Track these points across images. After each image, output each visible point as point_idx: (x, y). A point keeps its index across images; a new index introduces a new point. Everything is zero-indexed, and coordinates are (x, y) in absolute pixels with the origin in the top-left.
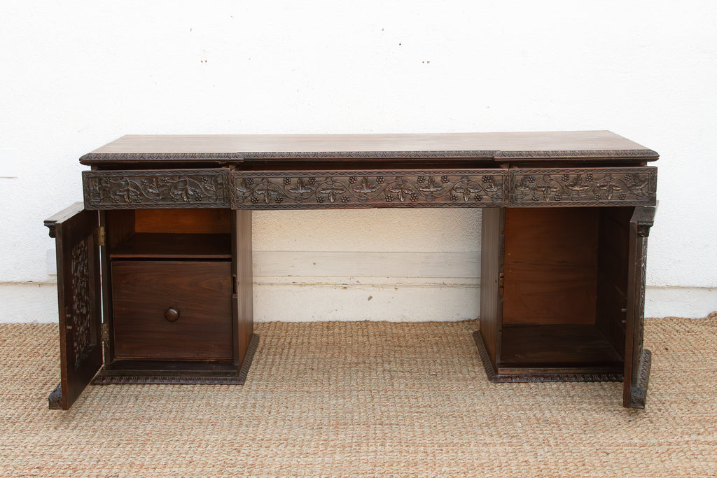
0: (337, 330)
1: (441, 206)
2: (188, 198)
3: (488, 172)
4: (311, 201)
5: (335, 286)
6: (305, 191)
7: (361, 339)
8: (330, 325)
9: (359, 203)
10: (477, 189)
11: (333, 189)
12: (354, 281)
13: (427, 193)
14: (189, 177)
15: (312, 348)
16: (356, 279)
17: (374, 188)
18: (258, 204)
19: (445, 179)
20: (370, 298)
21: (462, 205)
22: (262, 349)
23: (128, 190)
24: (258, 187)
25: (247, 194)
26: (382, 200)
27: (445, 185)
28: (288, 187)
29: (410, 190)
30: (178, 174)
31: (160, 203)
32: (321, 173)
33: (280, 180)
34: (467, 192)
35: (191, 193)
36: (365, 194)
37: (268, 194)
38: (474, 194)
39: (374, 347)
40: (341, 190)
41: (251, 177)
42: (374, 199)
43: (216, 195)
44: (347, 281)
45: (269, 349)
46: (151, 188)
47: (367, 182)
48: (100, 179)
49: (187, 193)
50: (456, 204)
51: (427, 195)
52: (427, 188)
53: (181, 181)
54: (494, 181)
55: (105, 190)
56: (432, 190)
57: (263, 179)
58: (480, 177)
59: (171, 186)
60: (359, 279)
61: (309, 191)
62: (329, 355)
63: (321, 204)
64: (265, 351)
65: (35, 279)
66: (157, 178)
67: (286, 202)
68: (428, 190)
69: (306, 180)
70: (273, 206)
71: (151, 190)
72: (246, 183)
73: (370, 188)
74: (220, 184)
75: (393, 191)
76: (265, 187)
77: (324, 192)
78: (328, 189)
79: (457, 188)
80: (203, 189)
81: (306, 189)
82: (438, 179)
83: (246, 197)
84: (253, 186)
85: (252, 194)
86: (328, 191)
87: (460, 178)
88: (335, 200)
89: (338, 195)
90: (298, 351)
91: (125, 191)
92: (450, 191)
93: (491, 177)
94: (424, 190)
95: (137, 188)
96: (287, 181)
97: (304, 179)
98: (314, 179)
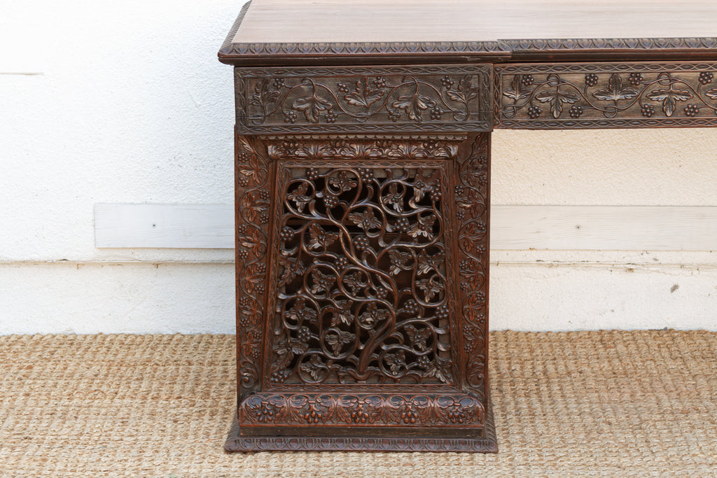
0: (621, 348)
2: (417, 114)
4: (633, 113)
5: (613, 267)
6: (623, 97)
7: (672, 365)
8: (605, 338)
11: (671, 93)
12: (648, 258)
14: (421, 77)
15: (591, 383)
16: (653, 255)
18: (540, 120)
20: (675, 288)
22: (500, 384)
23: (313, 101)
24: (541, 90)
25: (521, 102)
28: (591, 90)
30: (401, 73)
31: (368, 122)
32: (652, 67)
33: (578, 78)
35: (423, 105)
37: (557, 102)
39: (702, 381)
40: (685, 94)
41: (529, 72)
43: (467, 110)
44: (636, 259)
45: (513, 383)
46: (353, 96)
48: (266, 82)
49: (416, 106)
53: (407, 85)
55: (273, 100)
57: (550, 75)
59: (389, 93)
60: (660, 256)
61: (629, 96)
62: (626, 397)
63: (648, 118)
64: (506, 387)
65: (72, 256)
66: (364, 79)
67: (590, 115)
69: (624, 76)
70: (565, 123)
71: (353, 101)
72: (520, 84)
74: (474, 90)
76: (553, 90)
77: (655, 98)
78: (662, 93)
80: (444, 99)
81: (623, 93)
83: (520, 108)
84: (531, 89)
85: (530, 102)
86: (663, 97)
88: (673, 111)
89: (680, 104)
90: (568, 389)
91: (307, 102)
95: (328, 96)
96: (591, 80)
97: (621, 75)
98: (637, 75)
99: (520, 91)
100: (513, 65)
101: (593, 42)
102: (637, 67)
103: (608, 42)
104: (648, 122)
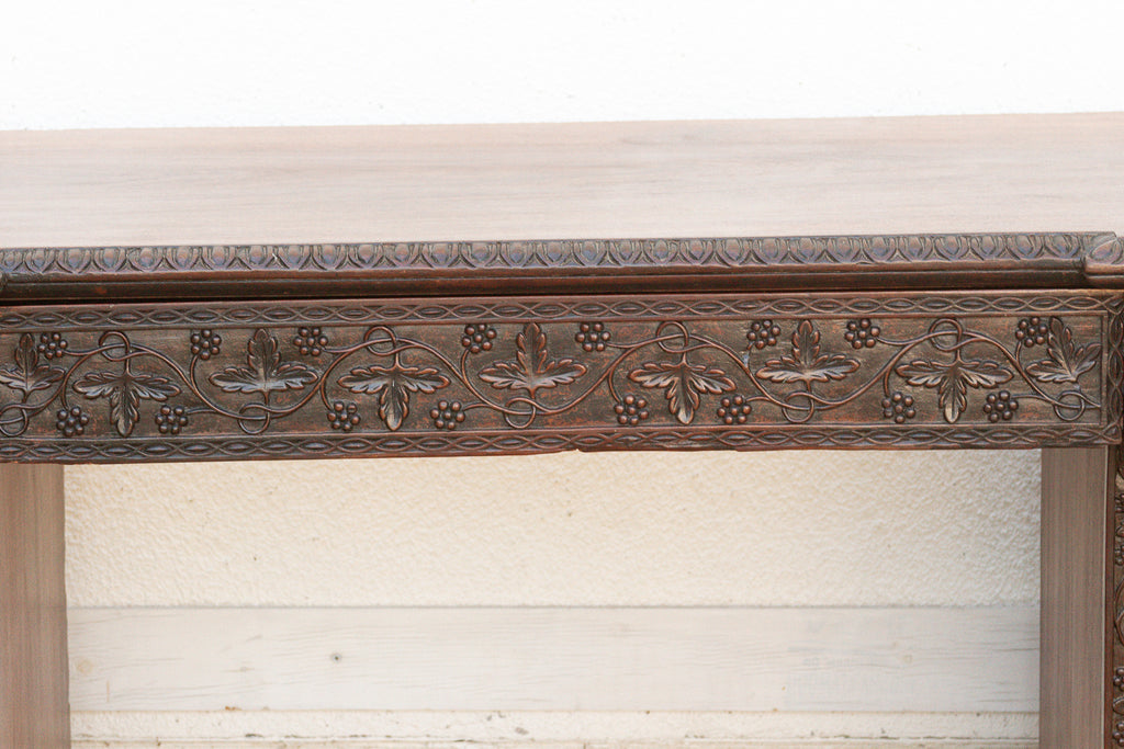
1: (844, 440)
3: (1041, 302)
4: (307, 422)
6: (281, 384)
9: (502, 431)
10: (995, 371)
11: (396, 374)
13: (787, 390)
17: (565, 369)
18: (86, 439)
19: (861, 331)
21: (933, 439)
24: (86, 370)
25: (39, 399)
26: (599, 417)
27: (859, 358)
28: (210, 369)
29: (720, 379)
32: (348, 312)
33: (177, 339)
34: (953, 384)
36: (529, 393)
37: (127, 400)
38: (983, 393)
40: (430, 377)
41: (55, 327)
42: (569, 416)
47: (535, 344)
50: (908, 435)
51: (788, 399)
52: (786, 367)
54: (1065, 339)
56: (808, 375)
57: (106, 334)
58: (1008, 321)
61: (297, 382)
67: (207, 428)
68: (791, 375)
69: (281, 335)
70: (146, 447)
72: (34, 354)
73: (550, 372)
75: (648, 380)
76: (114, 370)
77: (358, 386)
78: (375, 375)
79: (913, 367)
81: (282, 375)
82: (834, 328)
83: (35, 412)
84: (63, 367)
85: (60, 396)
86: (376, 385)
87: (922, 325)
88: (405, 418)
89: (420, 401)
92: (884, 380)
93: (1055, 323)
94: (776, 375)
96: (203, 346)
97: (277, 333)
98: (315, 332)
99: (36, 370)
100: (14, 310)
101: (200, 254)
102: (310, 312)
103: (236, 254)
104: (343, 442)
